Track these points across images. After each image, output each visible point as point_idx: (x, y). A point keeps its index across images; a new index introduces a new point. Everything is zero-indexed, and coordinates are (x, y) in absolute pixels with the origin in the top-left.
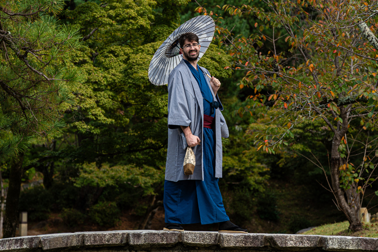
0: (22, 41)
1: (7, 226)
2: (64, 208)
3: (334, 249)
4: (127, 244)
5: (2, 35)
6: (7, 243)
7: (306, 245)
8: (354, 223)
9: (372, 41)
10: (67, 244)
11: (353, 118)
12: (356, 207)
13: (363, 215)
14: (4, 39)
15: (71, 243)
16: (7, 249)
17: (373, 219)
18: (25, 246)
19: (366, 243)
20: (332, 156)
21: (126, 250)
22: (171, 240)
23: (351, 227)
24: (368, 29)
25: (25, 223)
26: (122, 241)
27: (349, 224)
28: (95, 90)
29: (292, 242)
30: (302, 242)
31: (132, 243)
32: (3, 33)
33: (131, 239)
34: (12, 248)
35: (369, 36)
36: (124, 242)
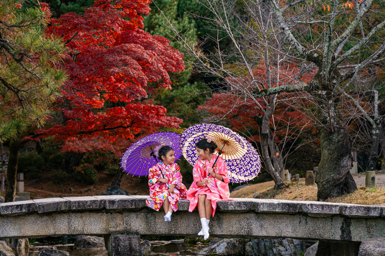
0: (18, 47)
1: (8, 188)
2: (52, 169)
3: (265, 211)
4: (104, 208)
5: (2, 43)
6: (10, 208)
7: (243, 209)
8: (279, 183)
9: (294, 45)
10: (57, 209)
11: (279, 102)
12: (280, 169)
13: (286, 175)
14: (3, 46)
15: (60, 208)
16: (10, 213)
17: (293, 179)
18: (24, 211)
19: (289, 206)
20: (262, 132)
21: (103, 213)
22: (139, 205)
23: (276, 186)
24: (291, 35)
25: (22, 181)
26: (100, 206)
27: (274, 184)
28: (76, 84)
29: (232, 206)
30: (239, 206)
31: (108, 208)
32: (3, 41)
33: (107, 204)
34: (14, 212)
35: (292, 40)
36: (102, 207)
